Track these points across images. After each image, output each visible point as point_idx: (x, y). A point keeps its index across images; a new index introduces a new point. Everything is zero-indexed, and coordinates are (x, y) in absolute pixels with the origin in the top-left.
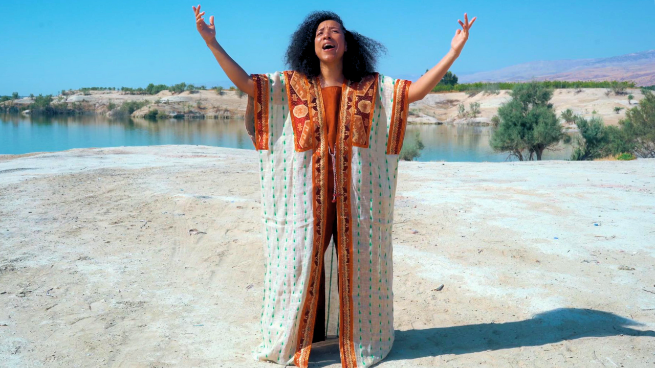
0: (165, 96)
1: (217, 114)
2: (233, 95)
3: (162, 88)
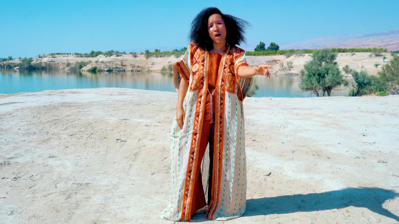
1: (133, 69)
2: (143, 58)
3: (99, 53)
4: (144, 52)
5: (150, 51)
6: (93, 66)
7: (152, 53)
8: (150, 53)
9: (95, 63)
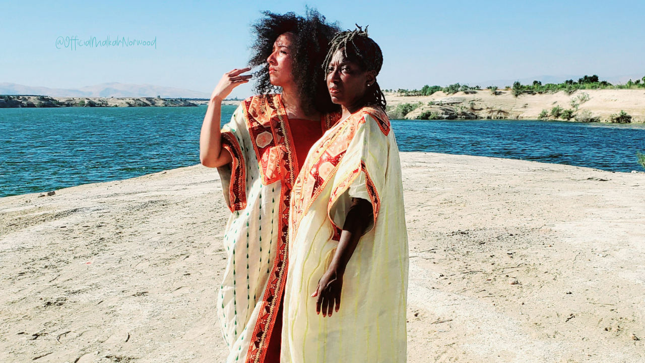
0: (440, 97)
1: (490, 115)
2: (509, 96)
3: (436, 89)
4: (512, 87)
5: (521, 84)
6: (424, 111)
7: (524, 87)
8: (522, 86)
9: (428, 105)
